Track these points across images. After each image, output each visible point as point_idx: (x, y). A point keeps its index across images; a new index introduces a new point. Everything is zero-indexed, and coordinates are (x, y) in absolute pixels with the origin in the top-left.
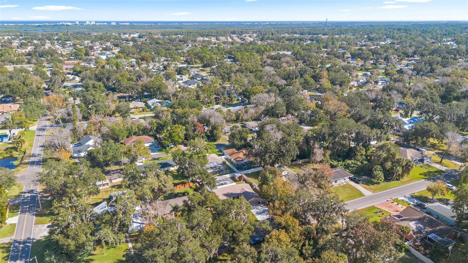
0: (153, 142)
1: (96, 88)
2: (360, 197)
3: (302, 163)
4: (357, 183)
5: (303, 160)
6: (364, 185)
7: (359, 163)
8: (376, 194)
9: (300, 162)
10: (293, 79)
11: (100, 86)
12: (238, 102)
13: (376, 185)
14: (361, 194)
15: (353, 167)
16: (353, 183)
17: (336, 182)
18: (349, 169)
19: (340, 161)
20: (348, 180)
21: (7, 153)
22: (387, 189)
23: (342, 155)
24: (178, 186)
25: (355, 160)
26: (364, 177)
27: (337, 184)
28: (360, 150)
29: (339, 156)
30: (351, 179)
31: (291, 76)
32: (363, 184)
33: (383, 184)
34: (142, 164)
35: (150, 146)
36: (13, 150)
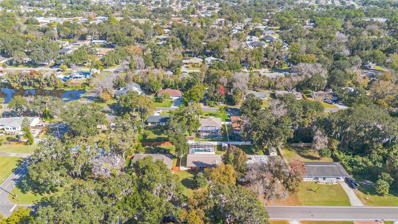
0: (180, 97)
1: (174, 42)
2: (346, 206)
3: (304, 147)
4: (351, 186)
5: (306, 144)
6: (360, 192)
7: (370, 163)
8: (367, 207)
9: (302, 146)
10: (362, 50)
11: (177, 41)
12: (289, 68)
13: (376, 196)
14: (347, 202)
15: (359, 166)
16: (345, 186)
17: (324, 179)
18: (353, 168)
19: (350, 155)
20: (342, 180)
21: (82, 87)
22: (389, 206)
23: (354, 148)
24: (166, 142)
25: (369, 158)
26: (368, 182)
27: (325, 181)
28: (377, 148)
29: (351, 148)
30: (347, 181)
31: (360, 46)
32: (359, 189)
33: (387, 197)
35: (178, 99)
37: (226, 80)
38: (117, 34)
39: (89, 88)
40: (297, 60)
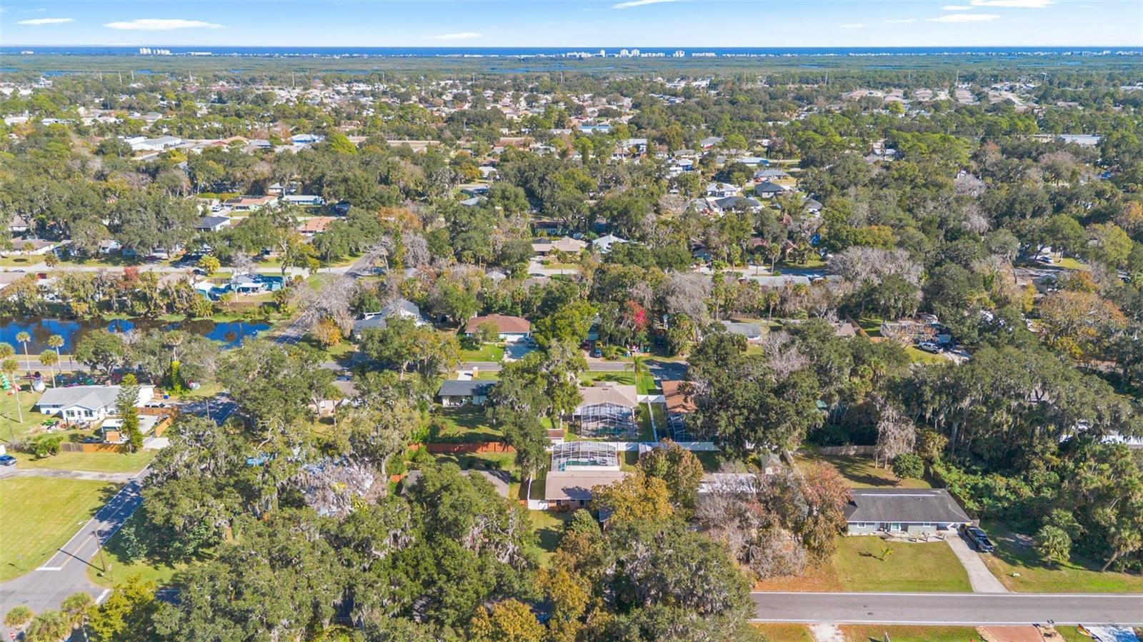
0: (525, 334)
1: (508, 199)
2: (959, 591)
3: (855, 455)
4: (975, 546)
5: (862, 449)
6: (996, 560)
7: (1027, 492)
8: (1014, 594)
9: (852, 453)
10: (1023, 216)
11: (516, 196)
12: (822, 264)
13: (1040, 570)
14: (963, 583)
15: (999, 499)
16: (960, 548)
17: (905, 528)
18: (981, 502)
19: (975, 473)
20: (952, 531)
21: (260, 313)
22: (1071, 592)
23: (986, 456)
24: (491, 444)
25: (1026, 479)
26: (1022, 537)
27: (906, 535)
29: (977, 457)
30: (964, 533)
31: (1017, 206)
32: (996, 554)
33: (1069, 572)
34: (469, 378)
35: (520, 342)
36: (271, 309)
37: (650, 290)
38: (352, 177)
39: (279, 315)
40: (843, 241)
